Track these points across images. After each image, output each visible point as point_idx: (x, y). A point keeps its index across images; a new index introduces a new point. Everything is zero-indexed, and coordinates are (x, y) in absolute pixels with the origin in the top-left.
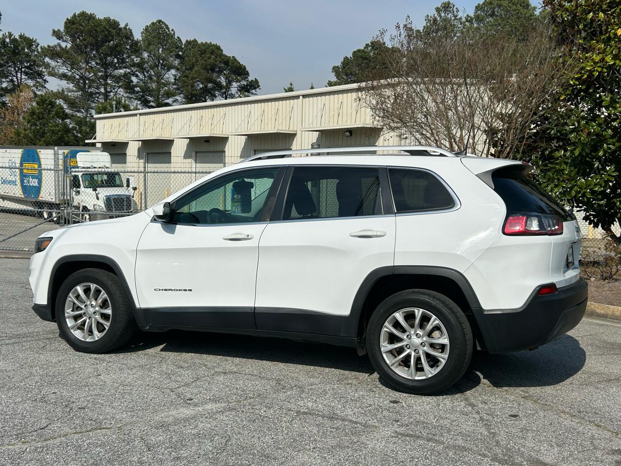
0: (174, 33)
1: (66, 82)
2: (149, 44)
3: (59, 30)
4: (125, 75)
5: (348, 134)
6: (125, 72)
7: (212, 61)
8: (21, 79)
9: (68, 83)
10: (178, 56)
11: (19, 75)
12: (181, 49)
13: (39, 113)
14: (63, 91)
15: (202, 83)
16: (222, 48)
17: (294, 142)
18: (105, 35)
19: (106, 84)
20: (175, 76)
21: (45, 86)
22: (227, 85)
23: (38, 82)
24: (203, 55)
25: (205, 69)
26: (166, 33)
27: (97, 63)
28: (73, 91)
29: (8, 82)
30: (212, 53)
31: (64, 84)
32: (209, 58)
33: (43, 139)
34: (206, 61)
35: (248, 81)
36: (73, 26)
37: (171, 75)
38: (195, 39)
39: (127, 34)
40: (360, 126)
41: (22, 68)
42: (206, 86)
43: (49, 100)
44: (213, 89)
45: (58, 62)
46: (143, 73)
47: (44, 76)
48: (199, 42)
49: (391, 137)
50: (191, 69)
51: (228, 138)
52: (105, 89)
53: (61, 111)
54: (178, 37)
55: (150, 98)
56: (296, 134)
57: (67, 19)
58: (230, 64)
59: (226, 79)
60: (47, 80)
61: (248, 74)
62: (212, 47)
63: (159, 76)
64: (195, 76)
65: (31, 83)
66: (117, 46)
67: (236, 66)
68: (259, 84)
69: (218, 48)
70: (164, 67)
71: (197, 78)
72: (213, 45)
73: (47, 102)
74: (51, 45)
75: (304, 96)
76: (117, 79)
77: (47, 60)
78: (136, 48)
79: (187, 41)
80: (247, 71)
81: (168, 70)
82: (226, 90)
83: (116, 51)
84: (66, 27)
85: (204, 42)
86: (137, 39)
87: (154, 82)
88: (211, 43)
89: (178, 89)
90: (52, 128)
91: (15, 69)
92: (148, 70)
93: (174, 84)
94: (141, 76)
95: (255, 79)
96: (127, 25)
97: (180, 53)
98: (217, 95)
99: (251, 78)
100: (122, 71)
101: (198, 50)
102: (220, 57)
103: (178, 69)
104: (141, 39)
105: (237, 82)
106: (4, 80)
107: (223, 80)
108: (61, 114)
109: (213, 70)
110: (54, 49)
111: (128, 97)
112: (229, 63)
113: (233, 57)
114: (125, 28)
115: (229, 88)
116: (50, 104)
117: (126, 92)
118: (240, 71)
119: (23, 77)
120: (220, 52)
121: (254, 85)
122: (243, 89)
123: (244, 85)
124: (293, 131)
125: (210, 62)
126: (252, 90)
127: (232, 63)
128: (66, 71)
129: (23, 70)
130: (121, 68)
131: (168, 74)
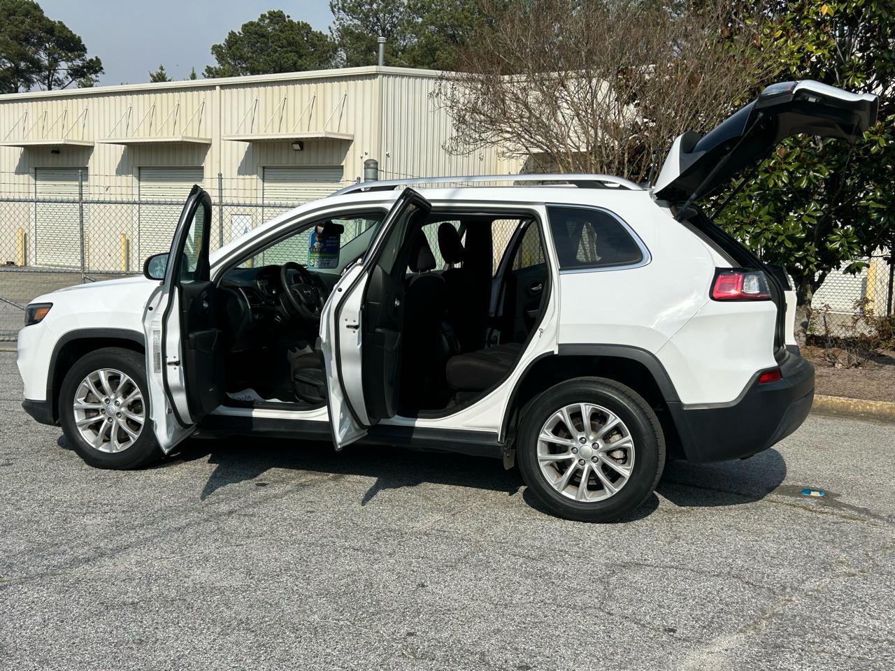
5: (297, 147)
7: (28, 27)
15: (10, 60)
16: (41, 7)
17: (208, 157)
22: (51, 65)
24: (12, 17)
25: (16, 38)
30: (26, 15)
32: (22, 22)
34: (16, 26)
35: (84, 60)
40: (320, 136)
42: (17, 66)
44: (28, 70)
49: (366, 154)
51: (93, 147)
56: (211, 144)
58: (56, 33)
59: (49, 56)
61: (84, 49)
62: (26, 6)
67: (67, 36)
68: (102, 66)
69: (36, 7)
71: (3, 52)
72: (27, 3)
75: (223, 87)
80: (83, 45)
82: (50, 72)
95: (96, 57)
98: (35, 80)
99: (89, 56)
101: (4, 10)
102: (40, 21)
105: (67, 61)
107: (44, 58)
109: (27, 40)
112: (53, 31)
113: (60, 22)
115: (55, 70)
118: (70, 44)
120: (38, 13)
121: (95, 67)
122: (76, 73)
123: (79, 66)
124: (206, 140)
125: (23, 27)
126: (90, 74)
127: (60, 32)
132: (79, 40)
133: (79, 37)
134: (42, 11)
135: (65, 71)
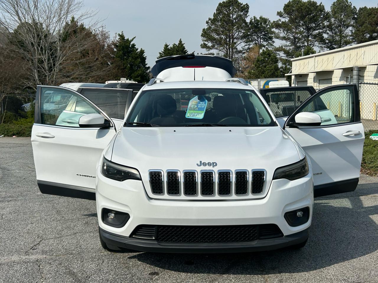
0: (351, 4)
1: (285, 41)
2: (335, 13)
3: (280, 11)
4: (319, 33)
6: (319, 32)
8: (260, 42)
9: (286, 42)
10: (354, 18)
11: (259, 39)
12: (356, 14)
13: (261, 60)
14: (282, 46)
15: (369, 34)
18: (306, 11)
19: (308, 40)
20: (351, 31)
21: (273, 44)
23: (269, 43)
24: (369, 16)
25: (371, 24)
26: (346, 5)
27: (303, 29)
28: (288, 46)
29: (254, 44)
32: (374, 17)
33: (264, 75)
34: (371, 19)
36: (288, 8)
37: (349, 31)
38: (365, 6)
39: (321, 9)
41: (261, 35)
42: (372, 36)
45: (280, 30)
46: (332, 31)
47: (273, 39)
48: (368, 8)
50: (361, 26)
51: (366, 67)
52: (308, 44)
54: (354, 7)
55: (335, 46)
57: (285, 4)
60: (274, 41)
62: (376, 10)
63: (341, 31)
64: (364, 30)
65: (265, 43)
66: (314, 17)
70: (345, 26)
71: (365, 31)
74: (275, 20)
76: (315, 36)
77: (274, 30)
78: (327, 17)
79: (360, 9)
81: (347, 28)
83: (314, 20)
84: (284, 9)
85: (371, 8)
86: (328, 11)
87: (338, 36)
88: (375, 7)
89: (353, 39)
91: (257, 37)
92: (335, 29)
93: (351, 36)
94: (330, 33)
96: (321, 3)
97: (356, 16)
100: (317, 31)
101: (367, 13)
103: (353, 26)
104: (331, 11)
106: (251, 43)
108: (274, 60)
110: (277, 23)
111: (321, 47)
114: (320, 5)
117: (319, 44)
119: (261, 40)
128: (285, 35)
129: (261, 37)
130: (317, 30)
131: (347, 30)
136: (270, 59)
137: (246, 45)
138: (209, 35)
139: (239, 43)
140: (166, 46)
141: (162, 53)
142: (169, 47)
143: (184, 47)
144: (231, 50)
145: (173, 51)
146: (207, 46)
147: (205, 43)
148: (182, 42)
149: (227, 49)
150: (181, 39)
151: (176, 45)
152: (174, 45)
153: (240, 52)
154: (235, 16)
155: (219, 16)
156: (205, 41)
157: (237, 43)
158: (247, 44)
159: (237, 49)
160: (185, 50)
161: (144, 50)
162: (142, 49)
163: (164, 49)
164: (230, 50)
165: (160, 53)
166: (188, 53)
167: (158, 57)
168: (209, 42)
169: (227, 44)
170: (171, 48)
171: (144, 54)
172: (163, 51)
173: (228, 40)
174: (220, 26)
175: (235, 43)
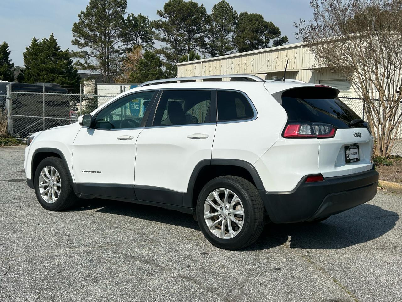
0: (232, 8)
2: (217, 17)
3: (161, 11)
4: (201, 37)
5: (333, 71)
6: (201, 35)
7: (257, 26)
8: (139, 42)
9: (166, 44)
10: (235, 24)
11: (138, 39)
12: (237, 19)
13: (145, 63)
14: (163, 49)
15: (250, 41)
16: (263, 16)
18: (188, 13)
19: (190, 44)
20: (233, 36)
21: (153, 46)
22: (266, 41)
23: (148, 44)
24: (250, 22)
25: (252, 31)
26: (228, 9)
27: (184, 31)
28: (169, 49)
29: (132, 44)
30: (257, 21)
31: (164, 44)
32: (255, 24)
33: (147, 79)
34: (252, 26)
35: (280, 38)
36: (169, 8)
37: (230, 36)
38: (246, 12)
39: (202, 11)
41: (140, 35)
42: (252, 43)
43: (151, 55)
44: (257, 44)
45: (161, 31)
46: (213, 35)
47: (152, 40)
48: (249, 14)
50: (243, 32)
52: (189, 47)
53: (158, 61)
54: (235, 11)
55: (217, 52)
56: (298, 72)
57: (166, 3)
58: (268, 27)
59: (265, 37)
60: (154, 42)
61: (280, 33)
62: (256, 17)
63: (222, 37)
64: (245, 36)
65: (144, 44)
66: (195, 19)
67: (272, 28)
68: (288, 39)
69: (261, 17)
70: (226, 31)
71: (246, 37)
72: (258, 15)
73: (150, 56)
74: (156, 20)
75: (304, 46)
76: (196, 40)
77: (154, 30)
78: (208, 20)
79: (241, 14)
80: (280, 31)
81: (229, 33)
82: (265, 44)
83: (195, 22)
84: (165, 9)
85: (252, 14)
86: (209, 14)
87: (219, 41)
88: (256, 14)
89: (234, 45)
90: (152, 72)
91: (135, 36)
92: (216, 34)
93: (232, 42)
94: (212, 38)
95: (285, 36)
96: (202, 5)
97: (237, 21)
98: (259, 48)
99: (282, 36)
100: (199, 35)
101: (248, 19)
102: (262, 23)
103: (234, 32)
104: (212, 14)
105: (272, 38)
106: (129, 43)
107: (263, 38)
108: (158, 63)
109: (257, 31)
110: (158, 23)
111: (202, 51)
112: (267, 26)
113: (271, 22)
114: (201, 7)
115: (268, 43)
116: (152, 57)
117: (201, 48)
118: (275, 31)
119: (140, 41)
120: (262, 19)
121: (284, 40)
122: (277, 43)
123: (278, 40)
124: (296, 70)
125: (255, 26)
126: (283, 43)
127: (270, 26)
128: (165, 36)
129: (140, 36)
130: (198, 33)
131: (228, 36)
132: (278, 29)
133: (278, 28)
134: (263, 18)
135: (272, 43)
136: (154, 62)
137: (124, 45)
138: (82, 30)
139: (116, 41)
140: (35, 40)
141: (29, 48)
142: (38, 41)
143: (57, 43)
144: (107, 49)
145: (43, 47)
146: (80, 42)
147: (77, 39)
148: (54, 37)
149: (103, 48)
150: (52, 34)
151: (47, 40)
152: (44, 40)
153: (117, 52)
154: (112, 11)
155: (93, 10)
156: (78, 37)
157: (114, 41)
158: (124, 43)
159: (114, 48)
160: (58, 46)
161: (7, 44)
162: (5, 42)
163: (32, 44)
164: (105, 49)
165: (27, 49)
166: (61, 50)
167: (24, 53)
168: (82, 38)
169: (102, 42)
170: (40, 43)
171: (8, 49)
172: (30, 46)
173: (103, 37)
174: (95, 21)
175: (112, 42)
